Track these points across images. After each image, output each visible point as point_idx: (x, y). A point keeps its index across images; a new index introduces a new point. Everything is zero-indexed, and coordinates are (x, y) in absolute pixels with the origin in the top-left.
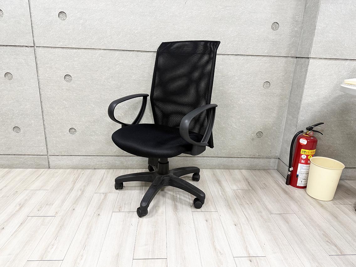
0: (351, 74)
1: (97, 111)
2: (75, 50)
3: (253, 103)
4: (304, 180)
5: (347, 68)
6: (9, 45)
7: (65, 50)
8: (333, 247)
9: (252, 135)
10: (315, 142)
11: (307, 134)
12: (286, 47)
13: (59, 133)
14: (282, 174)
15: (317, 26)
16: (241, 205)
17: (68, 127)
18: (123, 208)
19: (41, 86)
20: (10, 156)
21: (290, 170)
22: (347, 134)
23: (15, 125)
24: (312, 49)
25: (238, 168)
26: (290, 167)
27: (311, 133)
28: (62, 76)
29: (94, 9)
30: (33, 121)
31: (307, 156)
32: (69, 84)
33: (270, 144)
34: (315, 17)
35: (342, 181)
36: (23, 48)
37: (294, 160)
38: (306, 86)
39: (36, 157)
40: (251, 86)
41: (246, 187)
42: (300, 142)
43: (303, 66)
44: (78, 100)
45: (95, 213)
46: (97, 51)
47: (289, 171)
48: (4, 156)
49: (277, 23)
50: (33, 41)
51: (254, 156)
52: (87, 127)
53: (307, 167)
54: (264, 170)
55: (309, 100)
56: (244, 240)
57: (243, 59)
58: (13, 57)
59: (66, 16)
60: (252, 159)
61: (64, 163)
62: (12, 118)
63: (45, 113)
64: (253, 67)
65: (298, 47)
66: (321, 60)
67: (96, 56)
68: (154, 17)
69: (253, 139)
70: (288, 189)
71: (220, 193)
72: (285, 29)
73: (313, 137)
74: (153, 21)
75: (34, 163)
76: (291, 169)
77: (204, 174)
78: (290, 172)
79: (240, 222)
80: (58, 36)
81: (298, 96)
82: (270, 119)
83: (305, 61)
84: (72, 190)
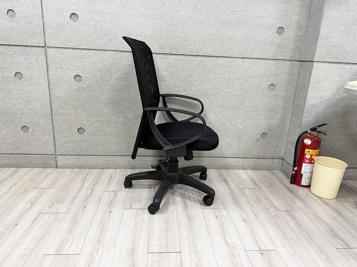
0: (353, 77)
1: (106, 111)
2: (85, 51)
3: (258, 105)
4: (308, 179)
5: (349, 71)
6: (20, 45)
7: (76, 51)
8: (339, 241)
9: (257, 136)
10: (319, 142)
11: (311, 135)
12: (290, 51)
13: (67, 133)
14: (286, 174)
15: (321, 31)
16: (249, 202)
17: (76, 126)
18: (134, 206)
19: (51, 86)
20: (18, 155)
21: (295, 170)
22: (349, 135)
23: (23, 125)
24: (316, 52)
25: (243, 168)
26: (294, 166)
27: (315, 134)
28: (72, 76)
29: (105, 11)
30: (41, 121)
31: (311, 155)
32: (79, 84)
33: (274, 144)
34: (319, 23)
35: (344, 180)
36: (34, 48)
37: (299, 159)
38: (310, 88)
39: (44, 157)
40: (256, 88)
41: (253, 186)
42: (304, 142)
43: (307, 69)
44: (88, 101)
45: (106, 210)
46: (107, 52)
47: (294, 170)
48: (11, 155)
49: (282, 27)
50: (45, 41)
51: (259, 156)
52: (96, 127)
53: (311, 166)
54: (268, 170)
55: (313, 102)
56: (255, 236)
57: (250, 62)
58: (24, 57)
59: (78, 18)
60: (257, 160)
61: (72, 163)
62: (21, 118)
63: (54, 112)
64: (258, 69)
65: (302, 51)
66: (325, 64)
67: (107, 57)
68: (164, 20)
69: (258, 140)
70: (293, 187)
71: (228, 191)
72: (290, 34)
73: (316, 137)
74: (163, 24)
75: (41, 162)
76: (296, 169)
77: (211, 173)
78: (294, 172)
79: (249, 218)
80: (69, 36)
81: (302, 98)
82: (275, 120)
83: (309, 64)
84: (81, 188)
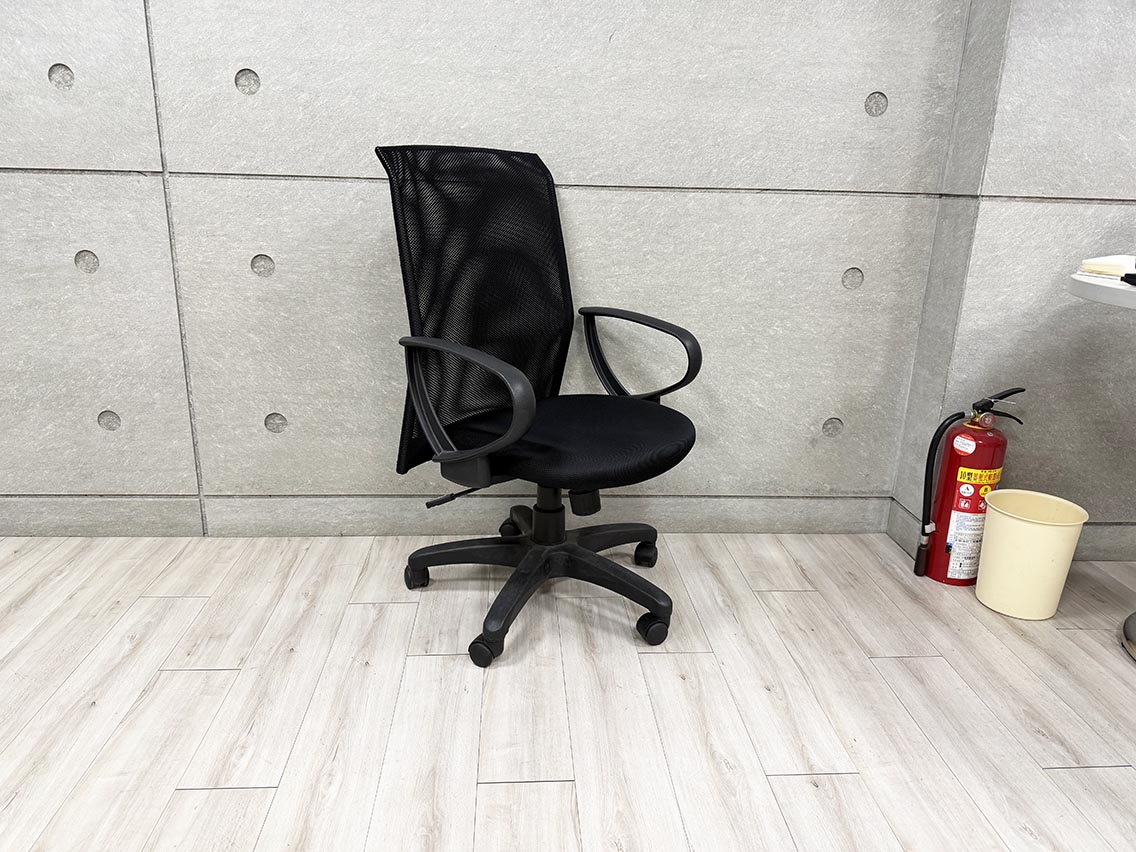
0: (1103, 242)
1: (349, 362)
2: (283, 183)
3: (812, 333)
4: (968, 561)
5: (1091, 224)
6: (89, 170)
7: (253, 182)
8: (1053, 745)
9: (812, 428)
10: (1000, 446)
11: (974, 424)
12: (908, 165)
13: (234, 429)
14: (902, 545)
15: (999, 102)
16: (783, 632)
17: (261, 409)
18: (436, 645)
19: (184, 290)
20: (88, 499)
21: (927, 531)
22: (1096, 423)
23: (103, 408)
24: (987, 169)
25: (770, 529)
26: (926, 522)
27: (988, 420)
28: (246, 260)
29: (340, 60)
30: (157, 395)
31: (977, 487)
32: (265, 281)
33: (866, 455)
34: (994, 77)
35: (1080, 563)
36: (131, 178)
37: (939, 500)
38: (969, 280)
39: (166, 503)
40: (805, 283)
41: (797, 584)
42: (955, 446)
43: (960, 220)
44: (294, 331)
45: (354, 659)
46: (348, 184)
47: (923, 533)
48: (71, 500)
49: (881, 93)
50: (162, 155)
51: (817, 491)
52: (319, 410)
53: (976, 520)
54: (848, 532)
55: (979, 322)
56: (797, 731)
57: (783, 202)
58: (100, 204)
59: (257, 82)
60: (813, 502)
61: (250, 519)
62: (95, 386)
63: (193, 368)
64: (810, 224)
65: (945, 163)
66: (1014, 203)
67: (347, 199)
68: (518, 80)
69: (814, 442)
70: (922, 586)
71: (719, 600)
72: (906, 112)
73: (992, 430)
74: (514, 93)
75: (159, 519)
76: (930, 528)
77: (669, 546)
78: (925, 538)
79: (783, 680)
80: (233, 140)
81: (948, 310)
82: (865, 380)
83: (967, 206)
84: (279, 595)
